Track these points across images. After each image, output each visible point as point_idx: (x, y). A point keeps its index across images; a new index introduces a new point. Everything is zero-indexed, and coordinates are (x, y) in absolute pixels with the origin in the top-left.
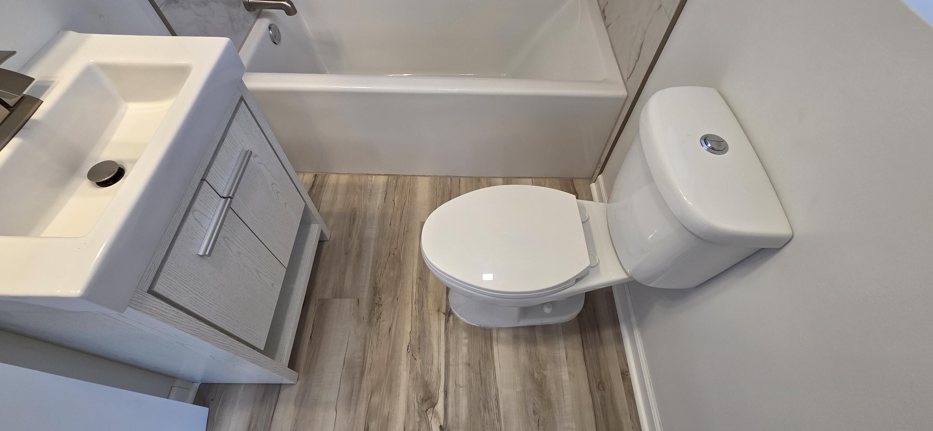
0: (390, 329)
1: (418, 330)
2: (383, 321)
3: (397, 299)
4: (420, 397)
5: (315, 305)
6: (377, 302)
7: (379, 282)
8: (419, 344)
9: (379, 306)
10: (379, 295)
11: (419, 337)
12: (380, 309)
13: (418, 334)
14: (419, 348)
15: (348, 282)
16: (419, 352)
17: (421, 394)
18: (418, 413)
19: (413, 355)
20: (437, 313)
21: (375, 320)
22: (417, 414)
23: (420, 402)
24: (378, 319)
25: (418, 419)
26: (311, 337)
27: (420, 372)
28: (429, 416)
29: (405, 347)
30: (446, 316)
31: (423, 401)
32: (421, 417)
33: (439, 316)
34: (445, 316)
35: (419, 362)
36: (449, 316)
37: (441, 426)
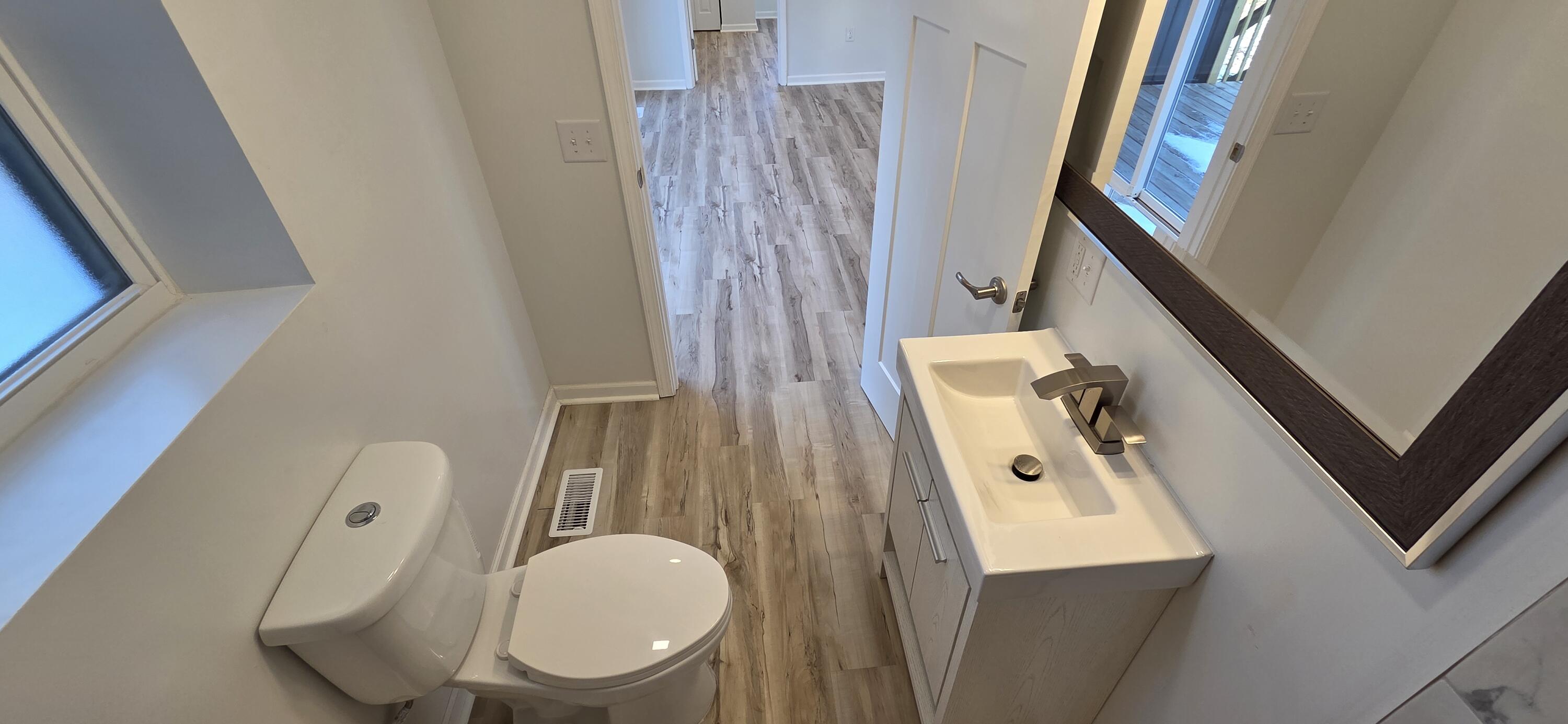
0: (790, 635)
1: (755, 637)
2: (801, 644)
3: (788, 675)
4: (743, 571)
5: (897, 656)
6: (815, 668)
7: (821, 699)
8: (751, 621)
9: (811, 663)
10: (815, 679)
11: (751, 630)
12: (808, 659)
13: (754, 633)
14: (750, 616)
15: (864, 692)
16: (750, 612)
17: (742, 573)
18: (744, 558)
19: (757, 609)
20: (731, 661)
21: (812, 645)
22: (744, 556)
23: (743, 566)
24: (808, 646)
25: (743, 552)
26: (884, 616)
27: (747, 593)
28: (733, 556)
29: (767, 616)
30: (719, 658)
31: (739, 567)
32: (741, 555)
33: (729, 658)
34: (721, 659)
35: (749, 603)
36: (714, 659)
37: (720, 549)
